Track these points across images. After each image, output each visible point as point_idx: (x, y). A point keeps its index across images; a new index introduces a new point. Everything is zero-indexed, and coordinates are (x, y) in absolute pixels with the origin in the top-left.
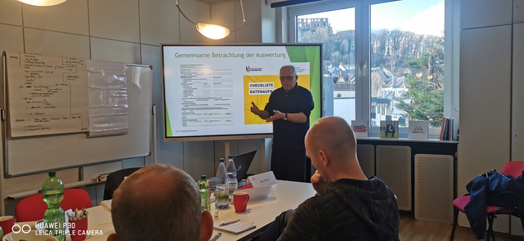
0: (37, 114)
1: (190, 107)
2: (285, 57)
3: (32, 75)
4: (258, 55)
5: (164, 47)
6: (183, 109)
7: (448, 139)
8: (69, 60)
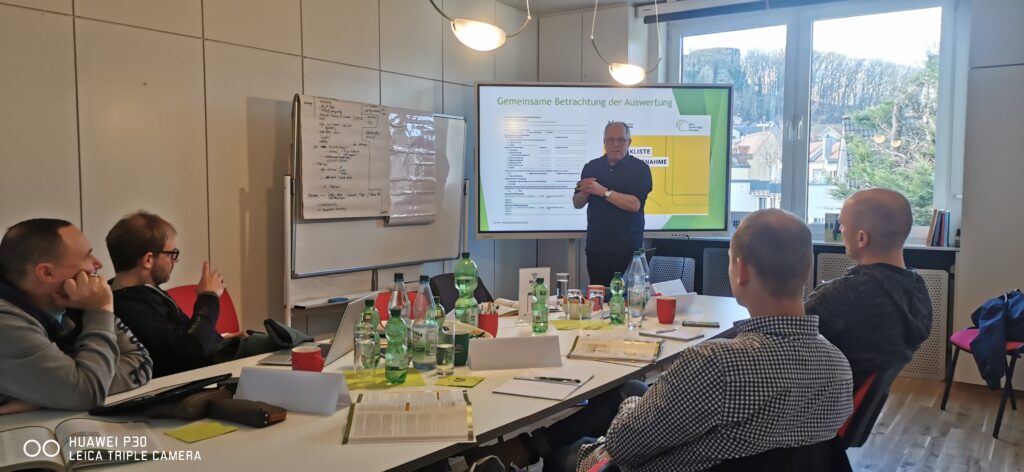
0: (332, 187)
1: (517, 184)
2: (671, 106)
3: (329, 128)
4: (627, 103)
5: (481, 88)
6: (506, 187)
7: (939, 244)
8: (369, 108)
